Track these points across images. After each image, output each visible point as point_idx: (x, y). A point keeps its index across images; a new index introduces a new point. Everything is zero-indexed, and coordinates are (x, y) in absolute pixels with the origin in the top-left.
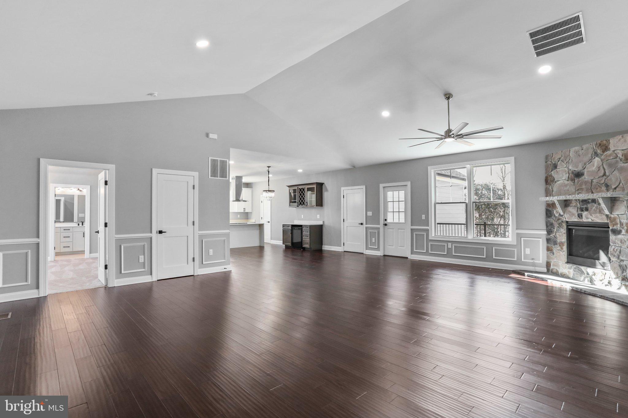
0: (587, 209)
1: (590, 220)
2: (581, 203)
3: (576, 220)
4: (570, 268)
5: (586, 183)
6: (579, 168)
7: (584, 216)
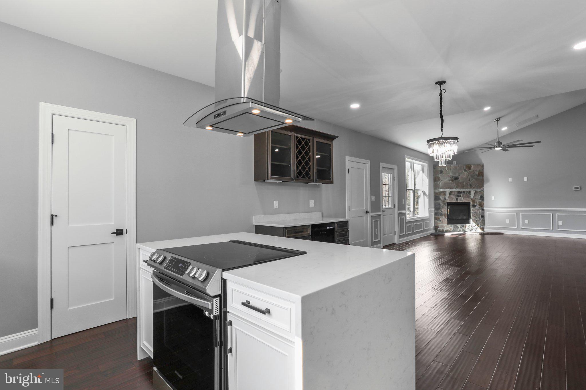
0: (460, 196)
1: (462, 201)
2: (458, 193)
3: (454, 201)
4: (451, 227)
5: (461, 183)
6: (457, 175)
7: (459, 199)
